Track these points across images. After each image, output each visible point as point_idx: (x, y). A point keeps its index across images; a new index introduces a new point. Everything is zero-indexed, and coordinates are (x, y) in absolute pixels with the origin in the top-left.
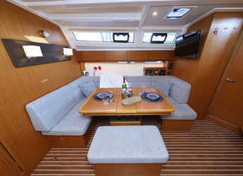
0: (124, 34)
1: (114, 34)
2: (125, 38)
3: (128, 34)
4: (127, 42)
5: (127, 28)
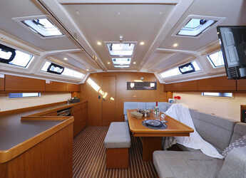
1: (180, 67)
3: (190, 64)
4: (193, 71)
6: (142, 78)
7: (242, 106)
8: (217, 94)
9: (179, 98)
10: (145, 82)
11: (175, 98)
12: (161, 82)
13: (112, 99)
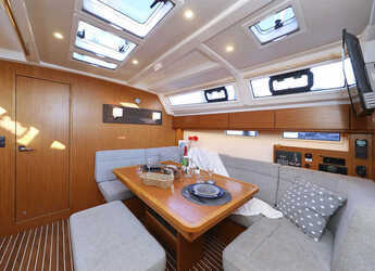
0: (219, 90)
1: (206, 92)
2: (221, 95)
3: (223, 88)
4: (226, 99)
5: (222, 81)
6: (138, 101)
7: (275, 147)
8: (241, 133)
9: (196, 138)
10: (143, 110)
11: (190, 138)
12: (169, 112)
13: (58, 145)
